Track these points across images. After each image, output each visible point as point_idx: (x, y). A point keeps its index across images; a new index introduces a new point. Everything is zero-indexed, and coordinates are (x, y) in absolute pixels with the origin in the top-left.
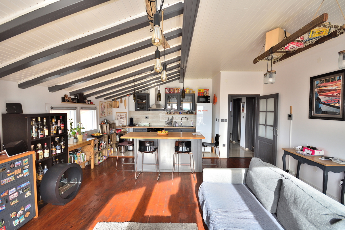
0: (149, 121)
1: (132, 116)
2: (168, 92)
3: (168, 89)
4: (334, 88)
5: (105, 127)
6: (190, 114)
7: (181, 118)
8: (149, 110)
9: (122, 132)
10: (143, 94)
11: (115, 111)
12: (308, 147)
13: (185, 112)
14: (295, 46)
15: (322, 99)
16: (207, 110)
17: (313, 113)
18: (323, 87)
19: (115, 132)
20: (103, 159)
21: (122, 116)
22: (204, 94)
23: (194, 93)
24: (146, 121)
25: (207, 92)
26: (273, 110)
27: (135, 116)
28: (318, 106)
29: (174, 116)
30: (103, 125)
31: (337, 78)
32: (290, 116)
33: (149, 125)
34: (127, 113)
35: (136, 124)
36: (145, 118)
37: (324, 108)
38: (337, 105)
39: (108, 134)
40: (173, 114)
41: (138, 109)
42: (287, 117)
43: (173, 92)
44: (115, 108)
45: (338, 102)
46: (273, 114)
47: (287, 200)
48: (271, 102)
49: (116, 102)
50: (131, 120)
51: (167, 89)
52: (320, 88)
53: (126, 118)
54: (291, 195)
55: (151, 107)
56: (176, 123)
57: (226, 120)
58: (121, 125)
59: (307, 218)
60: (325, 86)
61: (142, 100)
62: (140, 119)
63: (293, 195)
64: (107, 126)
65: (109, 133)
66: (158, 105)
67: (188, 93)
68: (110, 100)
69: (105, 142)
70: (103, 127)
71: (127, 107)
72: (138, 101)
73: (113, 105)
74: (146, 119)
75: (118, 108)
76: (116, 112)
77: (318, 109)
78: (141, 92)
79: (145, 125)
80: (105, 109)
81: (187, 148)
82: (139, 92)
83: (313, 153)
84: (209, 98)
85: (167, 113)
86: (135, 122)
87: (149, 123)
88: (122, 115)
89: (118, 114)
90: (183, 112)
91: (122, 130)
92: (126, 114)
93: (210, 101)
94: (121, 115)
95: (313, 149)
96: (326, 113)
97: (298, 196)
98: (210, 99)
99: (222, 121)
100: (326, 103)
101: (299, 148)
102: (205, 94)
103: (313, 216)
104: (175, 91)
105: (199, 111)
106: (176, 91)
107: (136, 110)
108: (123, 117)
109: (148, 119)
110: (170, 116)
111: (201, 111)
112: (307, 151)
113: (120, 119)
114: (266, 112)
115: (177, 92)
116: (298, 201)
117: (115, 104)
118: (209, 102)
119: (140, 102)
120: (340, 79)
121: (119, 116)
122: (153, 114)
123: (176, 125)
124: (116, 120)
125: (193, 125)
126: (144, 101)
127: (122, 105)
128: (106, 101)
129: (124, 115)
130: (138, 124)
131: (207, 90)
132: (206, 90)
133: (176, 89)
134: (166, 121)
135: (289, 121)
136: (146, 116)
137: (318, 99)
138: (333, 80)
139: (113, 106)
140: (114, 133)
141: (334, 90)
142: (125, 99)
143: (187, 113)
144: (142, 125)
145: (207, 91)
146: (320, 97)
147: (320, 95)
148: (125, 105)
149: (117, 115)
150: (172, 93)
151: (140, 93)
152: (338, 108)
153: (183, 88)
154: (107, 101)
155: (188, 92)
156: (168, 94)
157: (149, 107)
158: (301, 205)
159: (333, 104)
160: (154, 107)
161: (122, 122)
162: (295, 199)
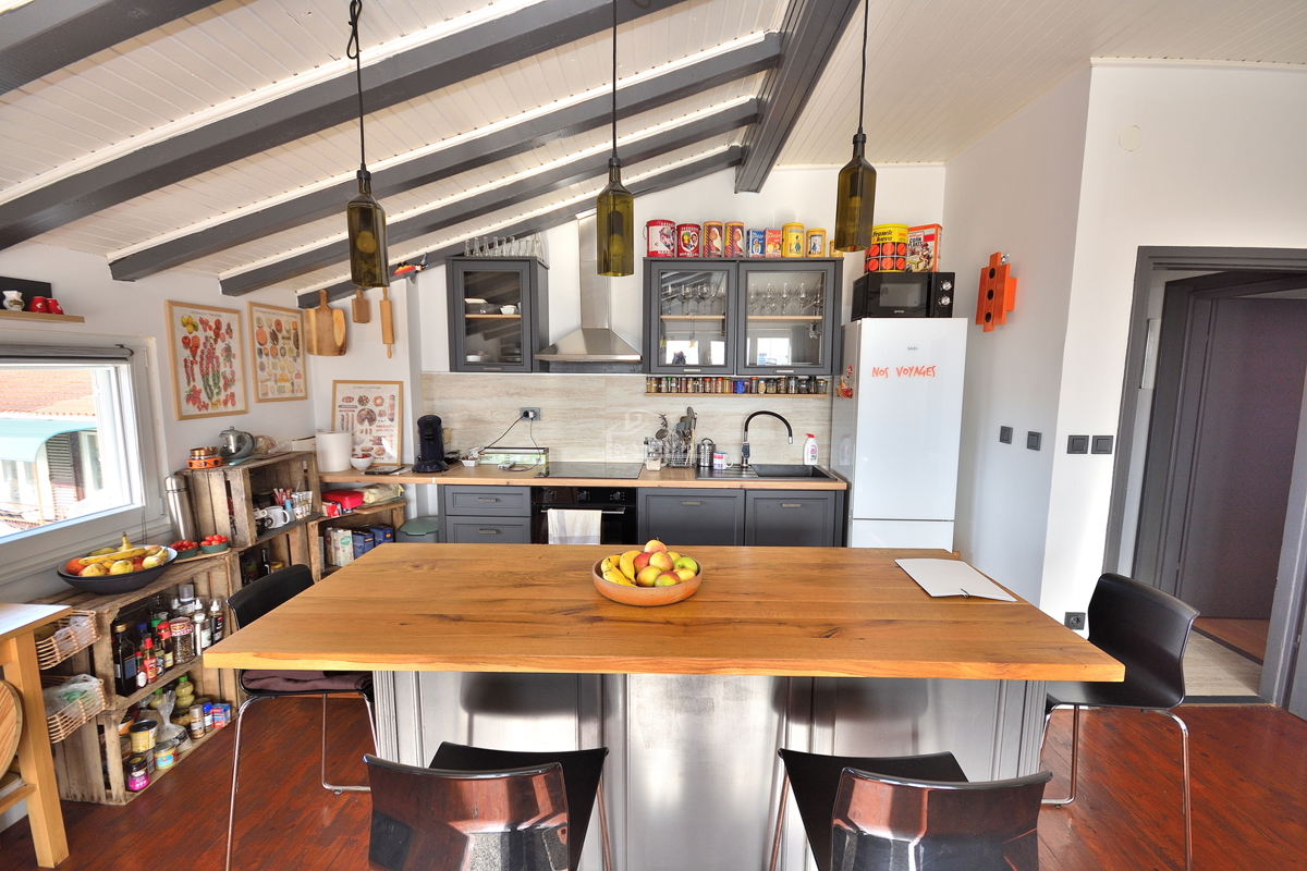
0: (544, 433)
1: (436, 402)
2: (661, 248)
3: (667, 229)
5: (214, 488)
6: (799, 391)
7: (742, 420)
8: (545, 367)
9: (371, 507)
10: (502, 260)
11: (323, 370)
13: (767, 381)
16: (929, 370)
19: (314, 515)
20: (196, 727)
21: (370, 406)
22: (909, 258)
23: (837, 254)
24: (523, 434)
25: (931, 244)
27: (459, 402)
29: (703, 405)
30: (200, 477)
33: (543, 462)
34: (401, 384)
35: (463, 454)
36: (518, 414)
39: (239, 538)
40: (696, 390)
41: (471, 358)
43: (697, 250)
44: (320, 352)
49: (325, 316)
50: (430, 429)
51: (656, 230)
53: (396, 418)
55: (555, 349)
56: (713, 447)
57: (1101, 445)
58: (362, 463)
61: (496, 302)
62: (489, 423)
64: (228, 484)
65: (248, 535)
66: (598, 336)
67: (794, 255)
68: (285, 295)
69: (206, 609)
70: (203, 488)
71: (402, 345)
72: (468, 308)
73: (310, 332)
74: (527, 423)
75: (342, 350)
76: (336, 382)
78: (488, 253)
79: (517, 459)
80: (236, 362)
82: (477, 247)
84: (947, 286)
85: (659, 390)
86: (454, 442)
87: (546, 450)
88: (371, 399)
89: (343, 391)
90: (758, 381)
91: (370, 497)
92: (395, 390)
93: (951, 305)
94: (363, 401)
98: (950, 293)
99: (1077, 445)
102: (916, 258)
104: (709, 240)
105: (878, 372)
106: (717, 243)
107: (457, 363)
108: (376, 410)
109: (536, 424)
110: (674, 407)
111: (892, 372)
113: (358, 427)
117: (318, 328)
118: (947, 312)
119: (482, 314)
121: (355, 403)
122: (566, 393)
123: (716, 461)
124: (333, 430)
125: (814, 463)
126: (508, 310)
127: (368, 336)
128: (241, 302)
129: (387, 402)
130: (476, 455)
131: (928, 232)
132: (921, 235)
133: (720, 228)
134: (651, 434)
136: (528, 403)
139: (310, 341)
140: (305, 521)
142: (386, 298)
143: (782, 385)
144: (499, 459)
145: (929, 238)
148: (390, 335)
149: (339, 402)
150: (689, 252)
151: (478, 254)
154: (252, 304)
155: (798, 247)
156: (665, 260)
157: (543, 345)
160: (575, 348)
161: (370, 445)
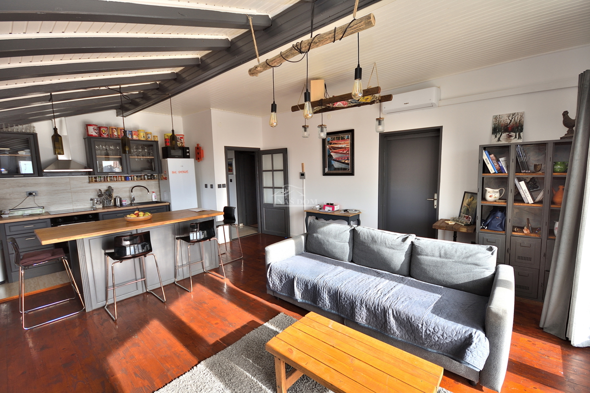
0: (41, 200)
2: (94, 133)
3: (95, 127)
4: (343, 146)
6: (148, 179)
7: (130, 189)
8: (40, 175)
12: (328, 204)
13: (137, 176)
14: (342, 104)
15: (334, 155)
16: (187, 172)
17: (327, 170)
18: (334, 144)
23: (156, 140)
24: (30, 202)
25: (182, 139)
26: (282, 168)
28: (331, 162)
29: (113, 185)
31: (346, 137)
32: (302, 175)
33: (42, 212)
36: (26, 194)
37: (336, 165)
38: (346, 162)
40: (111, 180)
42: (298, 175)
43: (108, 135)
45: (348, 159)
46: (282, 173)
47: (365, 243)
48: (278, 159)
51: (91, 128)
52: (332, 145)
54: (368, 237)
56: (120, 199)
59: (386, 247)
60: (336, 144)
62: (8, 199)
63: (370, 236)
67: (143, 139)
74: (30, 197)
77: (330, 166)
79: (29, 212)
81: (203, 233)
83: (333, 209)
84: (188, 150)
85: (96, 181)
87: (44, 207)
93: (189, 155)
95: (331, 205)
96: (338, 169)
97: (374, 235)
98: (189, 152)
99: (219, 186)
100: (338, 160)
101: (318, 207)
102: (179, 143)
103: (390, 243)
104: (112, 132)
105: (173, 172)
106: (116, 134)
109: (36, 197)
110: (103, 186)
111: (177, 172)
112: (327, 209)
114: (273, 171)
115: (118, 135)
116: (376, 238)
118: (188, 157)
119: (7, 154)
120: (348, 138)
122: (50, 184)
123: (122, 203)
125: (156, 200)
126: (22, 153)
130: (7, 212)
131: (181, 136)
132: (179, 137)
134: (95, 196)
135: (302, 180)
136: (30, 189)
137: (330, 156)
138: (343, 139)
141: (343, 148)
143: (143, 177)
144: (21, 213)
146: (332, 154)
147: (332, 152)
150: (105, 136)
152: (348, 164)
153: (173, 131)
155: (144, 137)
156: (95, 137)
158: (379, 240)
159: (343, 161)
162: (373, 238)
